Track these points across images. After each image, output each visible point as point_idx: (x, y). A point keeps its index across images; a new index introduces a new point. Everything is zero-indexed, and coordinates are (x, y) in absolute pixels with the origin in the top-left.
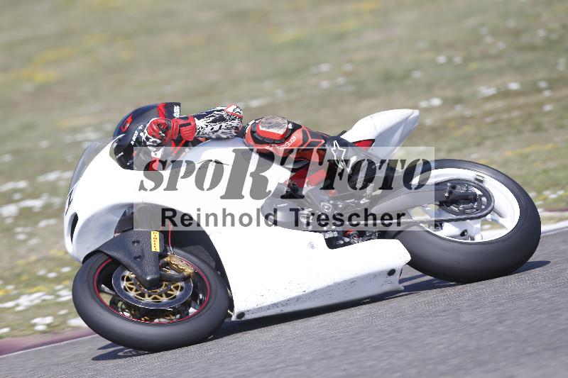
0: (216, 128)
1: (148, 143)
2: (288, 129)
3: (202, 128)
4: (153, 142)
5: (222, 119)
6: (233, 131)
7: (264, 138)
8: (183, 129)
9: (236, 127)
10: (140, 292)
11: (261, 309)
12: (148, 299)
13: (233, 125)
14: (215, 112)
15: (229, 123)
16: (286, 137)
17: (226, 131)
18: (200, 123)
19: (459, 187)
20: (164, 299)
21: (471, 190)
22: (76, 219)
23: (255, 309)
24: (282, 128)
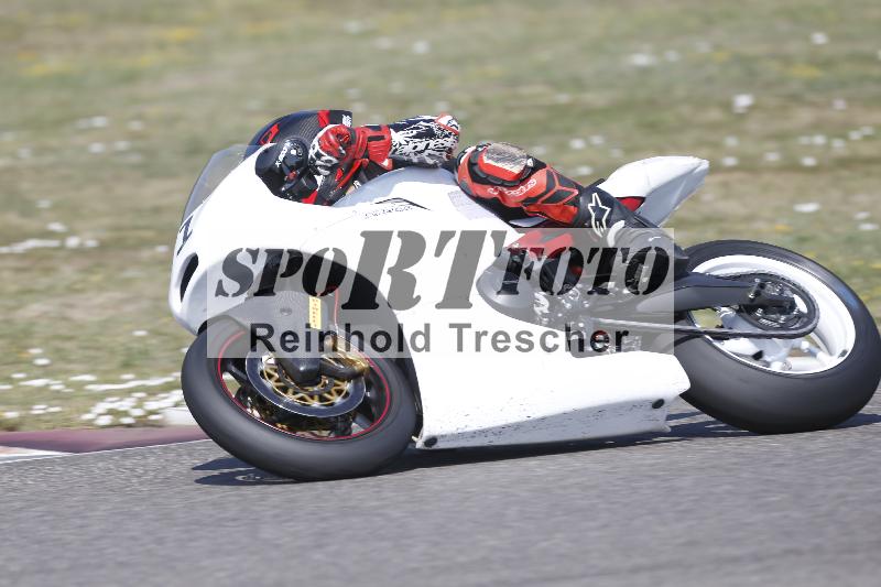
0: (421, 146)
1: (318, 162)
2: (526, 166)
3: (400, 145)
4: (327, 161)
5: (430, 134)
6: (445, 154)
7: (488, 175)
8: (374, 144)
9: (450, 149)
10: (282, 384)
11: (461, 435)
12: (289, 397)
13: (446, 144)
14: (422, 123)
15: (441, 141)
16: (522, 178)
17: (433, 152)
18: (398, 137)
19: (769, 286)
20: (316, 404)
21: (788, 293)
22: (193, 263)
23: (453, 435)
24: (518, 163)
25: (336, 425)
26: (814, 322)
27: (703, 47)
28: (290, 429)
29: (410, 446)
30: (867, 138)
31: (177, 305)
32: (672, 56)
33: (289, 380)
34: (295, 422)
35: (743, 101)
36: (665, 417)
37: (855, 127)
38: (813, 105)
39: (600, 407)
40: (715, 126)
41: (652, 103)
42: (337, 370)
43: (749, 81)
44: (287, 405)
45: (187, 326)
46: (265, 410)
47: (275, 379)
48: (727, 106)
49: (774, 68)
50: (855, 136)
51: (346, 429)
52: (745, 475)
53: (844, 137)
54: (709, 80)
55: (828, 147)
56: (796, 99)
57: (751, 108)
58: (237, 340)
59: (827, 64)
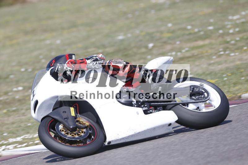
0: (95, 63)
3: (89, 64)
5: (97, 60)
9: (102, 63)
12: (69, 136)
14: (94, 57)
18: (88, 62)
19: (195, 88)
20: (77, 136)
21: (201, 90)
22: (37, 102)
23: (115, 140)
24: (122, 64)
25: (83, 141)
26: (209, 97)
27: (137, 32)
28: (70, 145)
29: (104, 145)
30: (187, 51)
31: (34, 115)
32: (129, 35)
33: (68, 131)
34: (71, 142)
35: (151, 45)
36: (172, 128)
37: (184, 49)
38: (170, 44)
39: (154, 128)
40: (144, 53)
41: (125, 49)
42: (81, 126)
43: (152, 39)
44: (68, 138)
45: (37, 120)
46: (62, 140)
47: (64, 131)
48: (147, 47)
49: (158, 35)
50: (183, 51)
51: (85, 142)
52: (166, 149)
53: (181, 52)
54: (141, 41)
55: (176, 55)
56: (165, 43)
57: (153, 47)
58: (52, 122)
59: (173, 32)
